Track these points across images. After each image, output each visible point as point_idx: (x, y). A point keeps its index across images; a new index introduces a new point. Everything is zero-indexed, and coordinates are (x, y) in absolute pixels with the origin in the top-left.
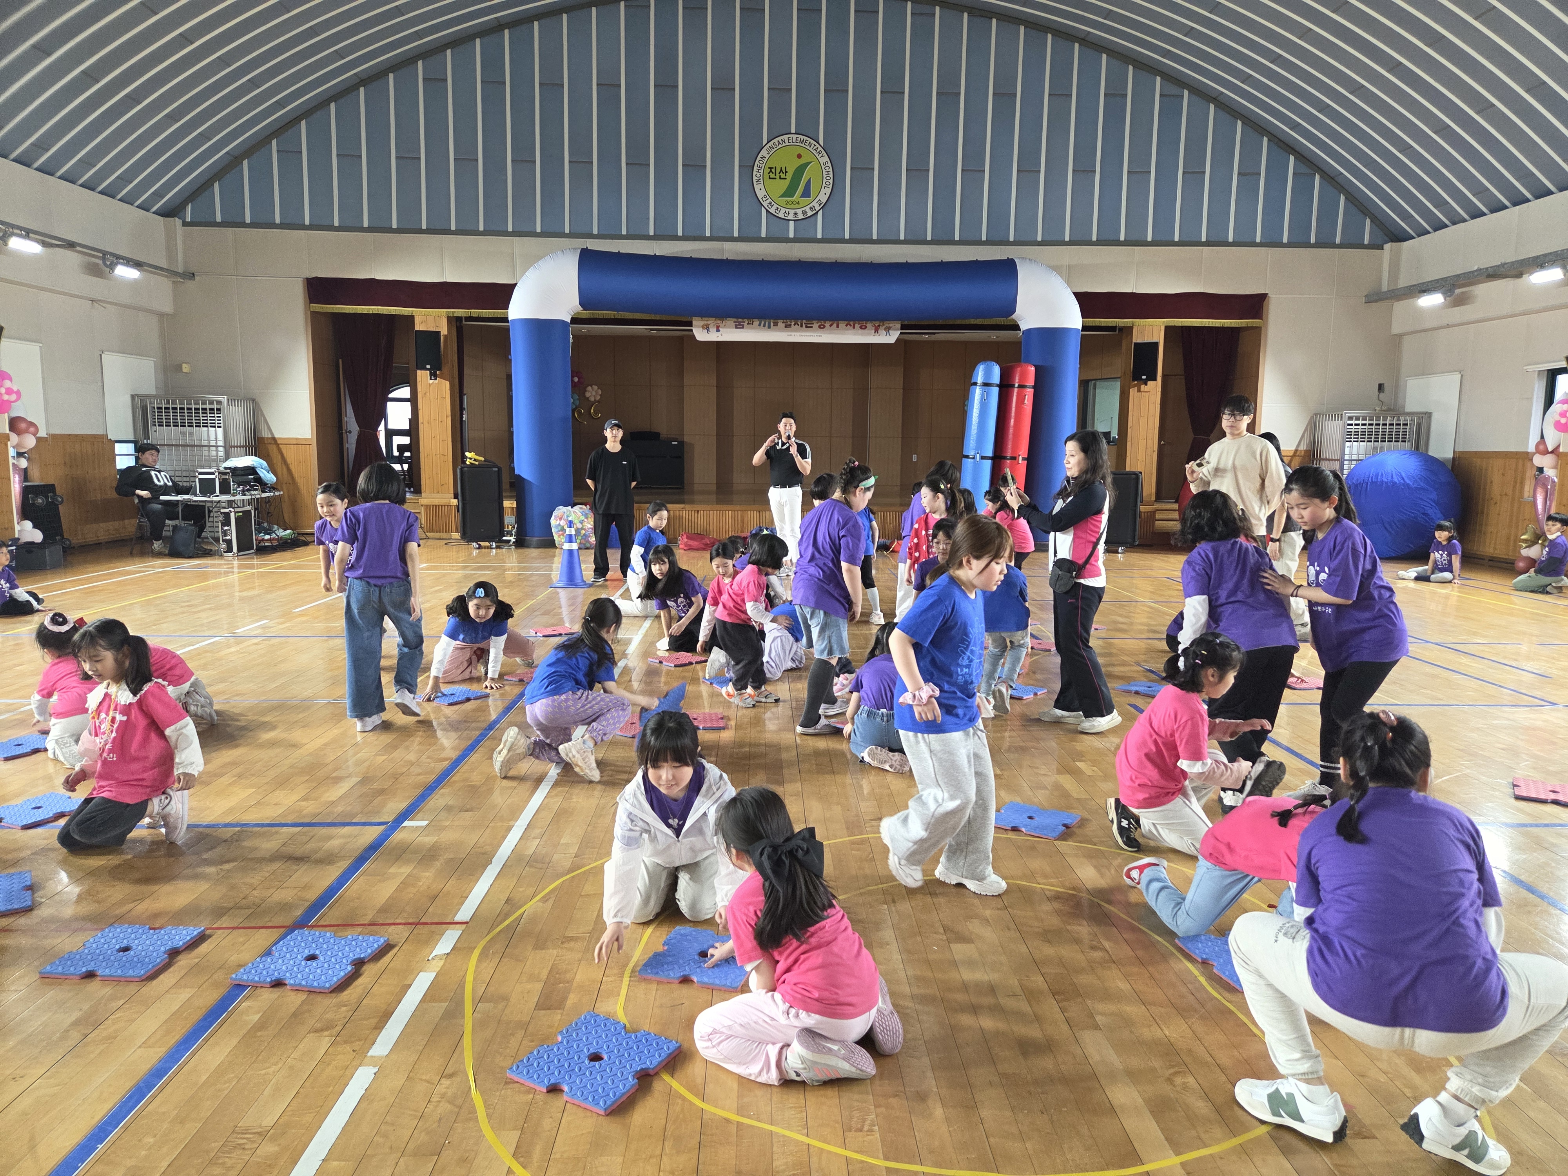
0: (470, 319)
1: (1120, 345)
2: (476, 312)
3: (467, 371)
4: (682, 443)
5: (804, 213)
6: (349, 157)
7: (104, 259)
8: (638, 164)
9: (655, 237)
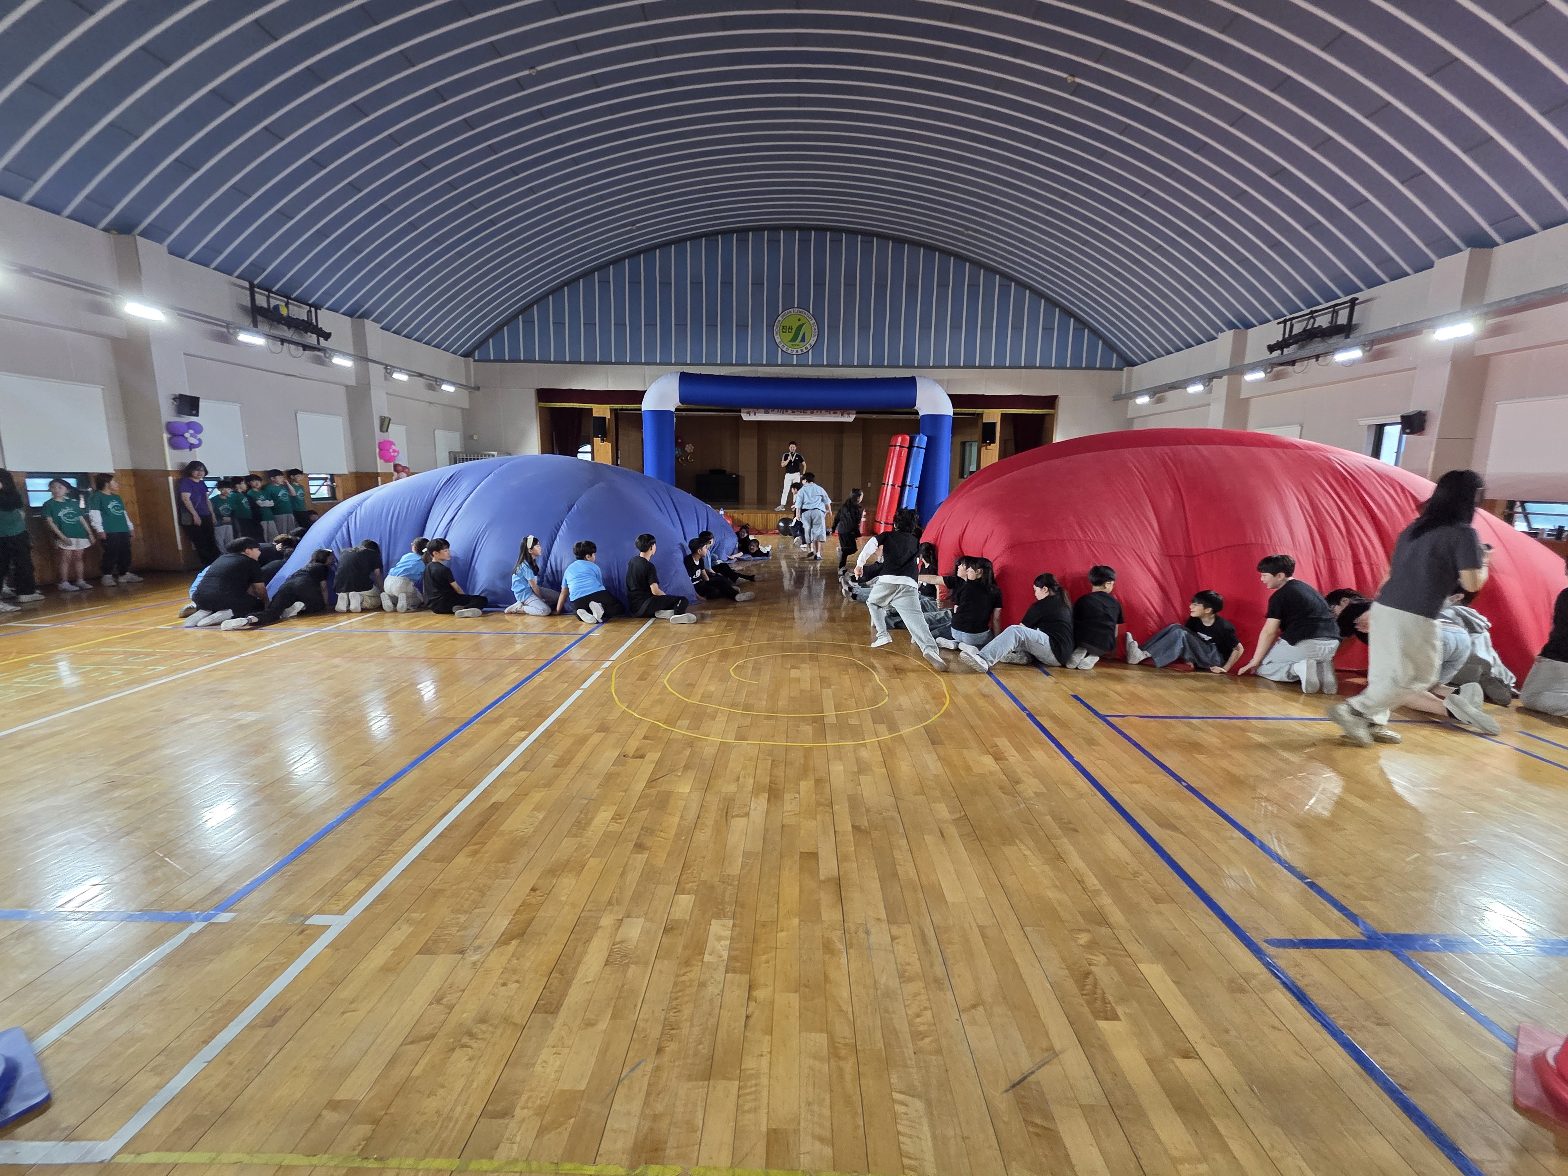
0: (622, 410)
1: (976, 424)
2: (625, 406)
3: (620, 437)
4: (738, 476)
5: (802, 350)
6: (560, 324)
7: (436, 381)
8: (712, 325)
9: (721, 365)
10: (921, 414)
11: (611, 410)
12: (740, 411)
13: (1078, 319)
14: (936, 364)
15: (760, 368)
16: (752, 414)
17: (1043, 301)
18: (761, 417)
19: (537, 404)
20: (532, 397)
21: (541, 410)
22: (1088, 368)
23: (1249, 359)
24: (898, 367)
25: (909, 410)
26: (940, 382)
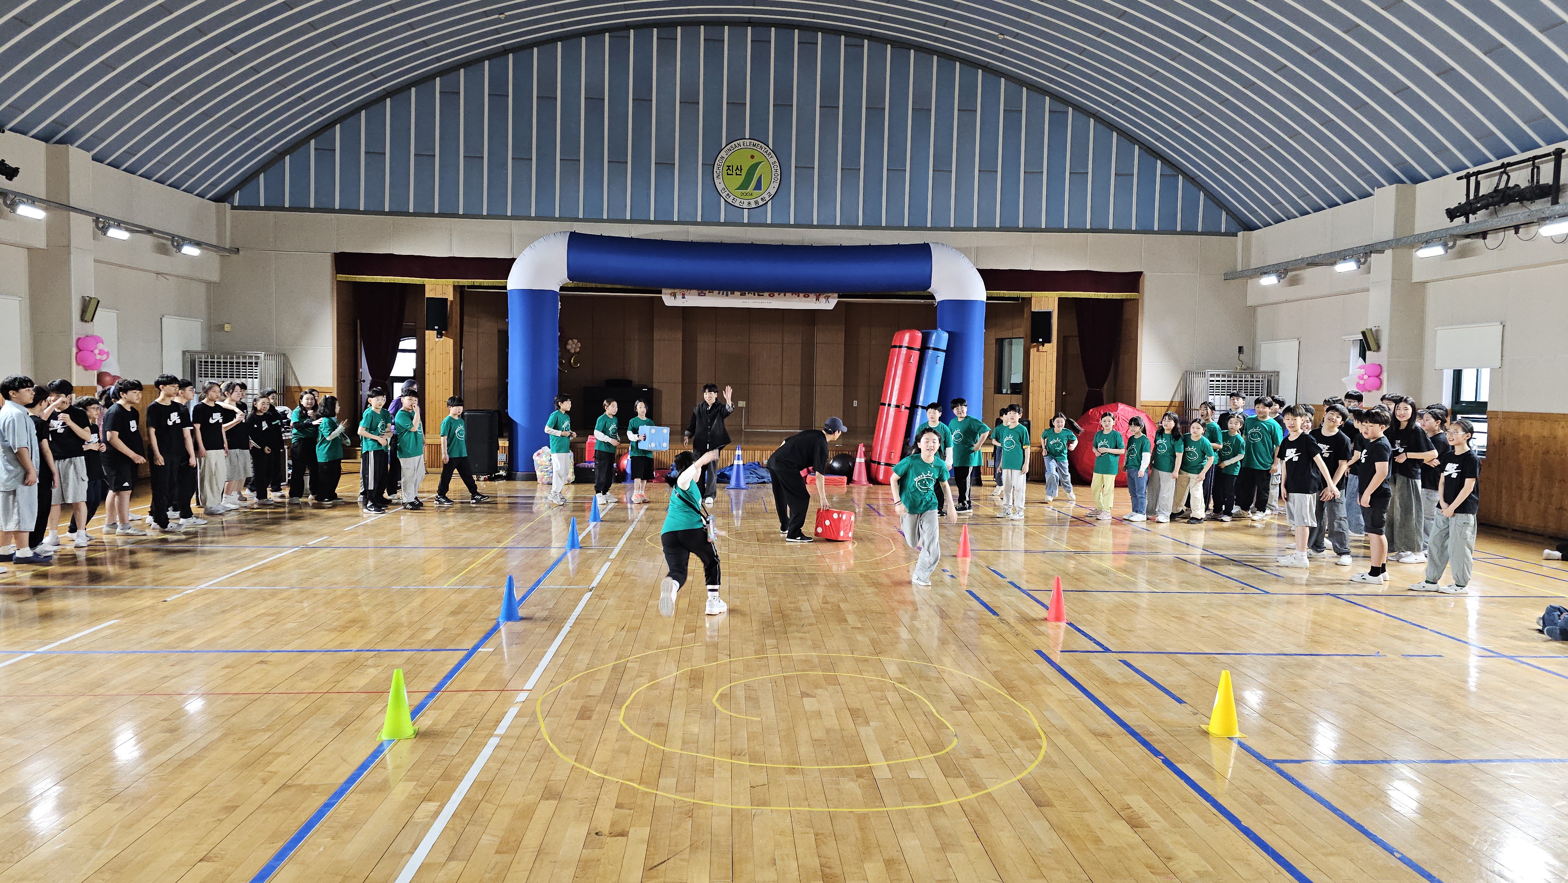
0: (473, 287)
1: (1022, 314)
3: (468, 330)
5: (756, 202)
6: (376, 154)
7: (173, 241)
8: (618, 161)
9: (632, 221)
10: (939, 298)
12: (661, 292)
13: (1167, 162)
15: (692, 228)
16: (679, 297)
17: (1115, 135)
18: (693, 300)
19: (333, 277)
20: (327, 264)
21: (340, 286)
22: (1184, 232)
23: (1421, 227)
24: (901, 228)
25: (921, 293)
26: (964, 251)
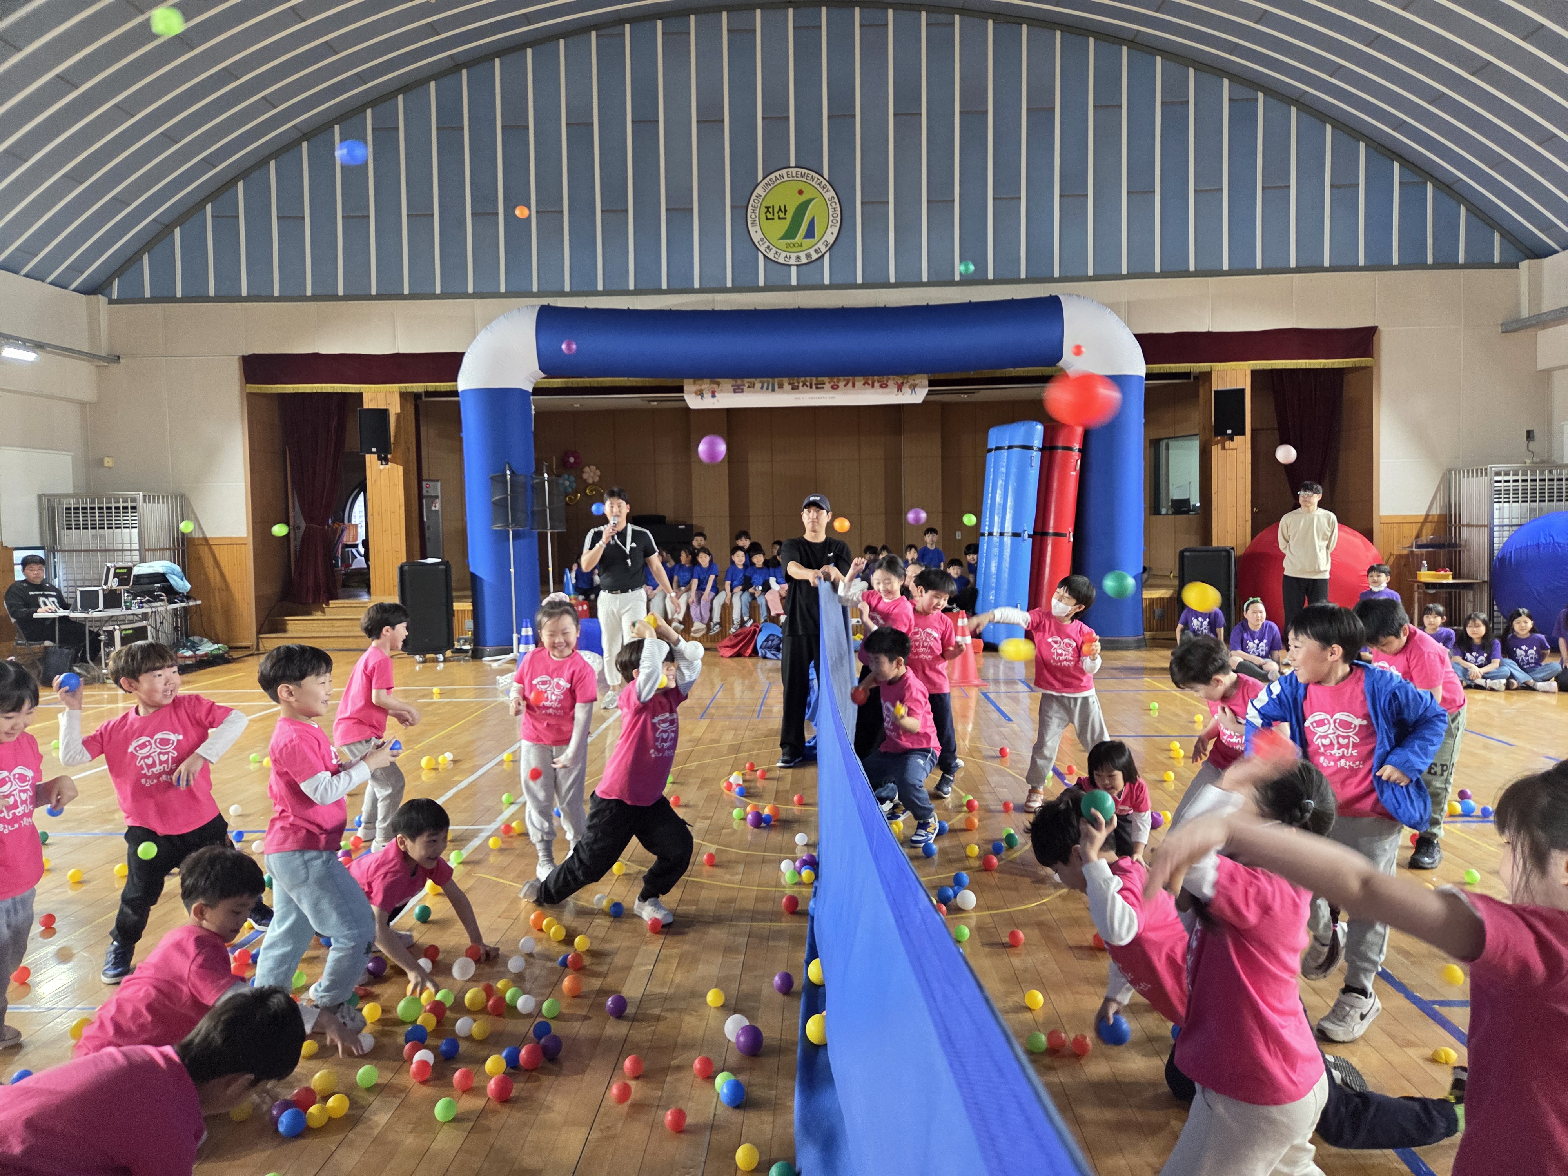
1: (1197, 395)
3: (423, 454)
5: (808, 256)
8: (615, 211)
9: (637, 292)
11: (403, 395)
12: (680, 389)
13: (1410, 163)
14: (1100, 272)
15: (719, 295)
16: (707, 395)
17: (1329, 128)
18: (727, 399)
19: (242, 389)
20: (234, 371)
21: (253, 402)
22: (1438, 265)
24: (1019, 278)
26: (1114, 307)
